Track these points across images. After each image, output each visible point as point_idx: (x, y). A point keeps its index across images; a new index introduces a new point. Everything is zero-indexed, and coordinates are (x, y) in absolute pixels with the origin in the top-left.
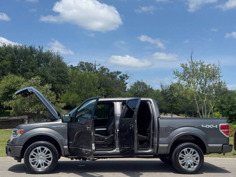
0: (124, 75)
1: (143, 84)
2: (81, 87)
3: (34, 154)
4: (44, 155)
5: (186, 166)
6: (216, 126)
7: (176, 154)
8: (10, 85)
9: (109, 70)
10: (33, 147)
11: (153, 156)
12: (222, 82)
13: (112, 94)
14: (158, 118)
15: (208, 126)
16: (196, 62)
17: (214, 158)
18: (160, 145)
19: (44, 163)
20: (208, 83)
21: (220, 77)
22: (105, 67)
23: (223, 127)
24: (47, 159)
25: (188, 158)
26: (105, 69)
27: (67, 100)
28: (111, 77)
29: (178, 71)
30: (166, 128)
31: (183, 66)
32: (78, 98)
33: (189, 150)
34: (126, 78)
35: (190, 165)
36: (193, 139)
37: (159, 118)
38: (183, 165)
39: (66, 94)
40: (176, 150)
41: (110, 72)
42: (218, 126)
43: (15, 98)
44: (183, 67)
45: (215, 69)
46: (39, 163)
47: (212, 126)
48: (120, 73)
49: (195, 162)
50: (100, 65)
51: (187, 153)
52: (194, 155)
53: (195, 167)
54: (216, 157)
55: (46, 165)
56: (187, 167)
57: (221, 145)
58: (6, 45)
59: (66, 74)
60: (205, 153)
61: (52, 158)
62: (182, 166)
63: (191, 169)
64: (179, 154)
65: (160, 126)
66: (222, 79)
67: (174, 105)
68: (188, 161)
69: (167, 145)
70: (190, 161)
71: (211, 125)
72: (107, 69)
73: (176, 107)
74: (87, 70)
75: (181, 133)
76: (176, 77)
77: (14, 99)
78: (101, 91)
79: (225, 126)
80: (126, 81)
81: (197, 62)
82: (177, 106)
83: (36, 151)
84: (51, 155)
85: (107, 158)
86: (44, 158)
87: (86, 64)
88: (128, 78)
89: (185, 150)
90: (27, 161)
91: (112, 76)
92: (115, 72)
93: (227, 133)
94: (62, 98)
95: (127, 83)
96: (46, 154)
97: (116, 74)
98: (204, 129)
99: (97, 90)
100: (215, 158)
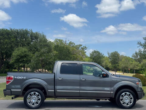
0: (84, 47)
2: (61, 54)
8: (21, 54)
22: (72, 42)
26: (72, 43)
41: (75, 45)
48: (81, 45)
88: (86, 49)
91: (77, 47)
95: (86, 52)
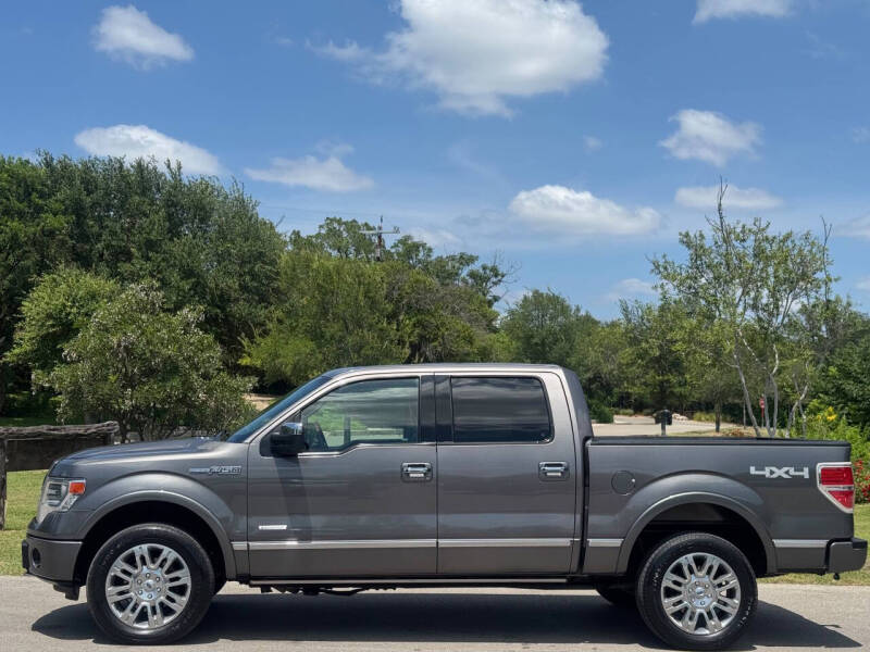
0: (484, 268)
1: (555, 301)
2: (325, 313)
3: (125, 572)
4: (159, 575)
5: (691, 619)
6: (802, 470)
7: (650, 575)
8: (64, 306)
9: (430, 250)
10: (118, 546)
11: (564, 581)
12: (838, 300)
13: (443, 338)
14: (586, 439)
15: (772, 472)
16: (741, 225)
17: (803, 587)
18: (591, 540)
19: (161, 604)
20: (784, 304)
21: (831, 280)
22: (416, 240)
23: (830, 477)
24: (172, 589)
25: (699, 589)
26: (417, 247)
27: (273, 360)
28: (438, 276)
29: (669, 259)
30: (614, 478)
31: (686, 241)
32: (312, 353)
33: (700, 562)
34: (494, 279)
35: (705, 615)
36: (718, 518)
37: (589, 442)
38: (679, 615)
39: (269, 340)
40: (650, 560)
41: (434, 256)
42: (812, 472)
43: (71, 357)
44: (688, 245)
45: (810, 251)
46: (143, 603)
47: (787, 473)
48: (472, 259)
49: (725, 604)
50: (397, 231)
51: (691, 572)
52: (722, 579)
53: (724, 624)
54: (812, 583)
55: (167, 611)
56: (693, 623)
57: (822, 543)
58: (52, 159)
59: (273, 263)
60: (763, 572)
61: (189, 584)
62: (672, 619)
63: (707, 632)
64: (662, 575)
65: (592, 470)
66: (837, 291)
67: (673, 379)
68: (696, 603)
69: (617, 542)
70: (703, 604)
71: (786, 469)
72: (424, 245)
73: (680, 386)
74: (352, 250)
75: (671, 497)
76: (665, 281)
77: (68, 363)
78: (398, 330)
79: (839, 469)
80: (495, 291)
81: (744, 227)
82: (683, 384)
83: (131, 560)
84: (185, 577)
85: (394, 586)
86: (160, 585)
87: (352, 226)
88: (500, 281)
89: (687, 560)
90: (97, 596)
91: (444, 271)
92: (453, 258)
93: (845, 497)
94: (254, 353)
95: (496, 299)
96: (168, 572)
97: (457, 265)
98: (758, 483)
99: (385, 325)
100: (809, 587)
